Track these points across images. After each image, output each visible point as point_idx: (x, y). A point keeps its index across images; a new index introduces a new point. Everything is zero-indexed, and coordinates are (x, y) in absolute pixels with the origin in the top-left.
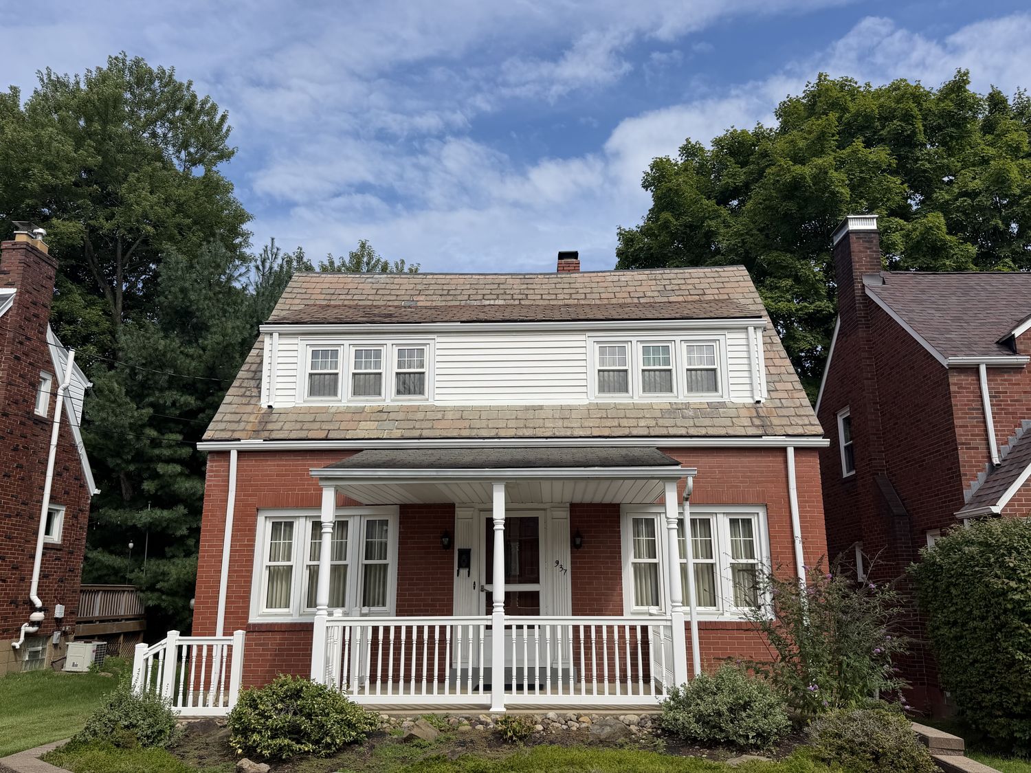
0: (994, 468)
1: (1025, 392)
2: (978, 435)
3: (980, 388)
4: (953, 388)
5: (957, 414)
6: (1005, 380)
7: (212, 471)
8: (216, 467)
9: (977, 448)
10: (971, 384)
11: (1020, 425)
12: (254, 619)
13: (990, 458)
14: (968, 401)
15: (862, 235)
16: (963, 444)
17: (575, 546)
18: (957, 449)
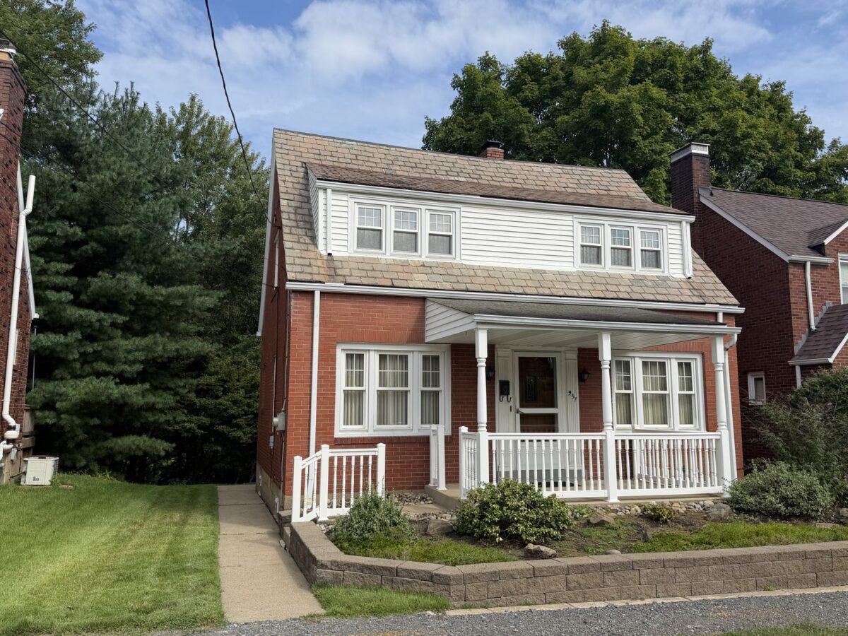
0: (811, 332)
1: (828, 282)
2: (803, 310)
3: (805, 278)
4: (791, 277)
5: (792, 294)
6: (819, 273)
7: (296, 308)
8: (300, 304)
9: (802, 318)
10: (800, 274)
11: (825, 305)
12: (338, 434)
13: (809, 325)
14: (799, 286)
15: (699, 158)
16: (794, 315)
17: (581, 379)
18: (791, 318)
